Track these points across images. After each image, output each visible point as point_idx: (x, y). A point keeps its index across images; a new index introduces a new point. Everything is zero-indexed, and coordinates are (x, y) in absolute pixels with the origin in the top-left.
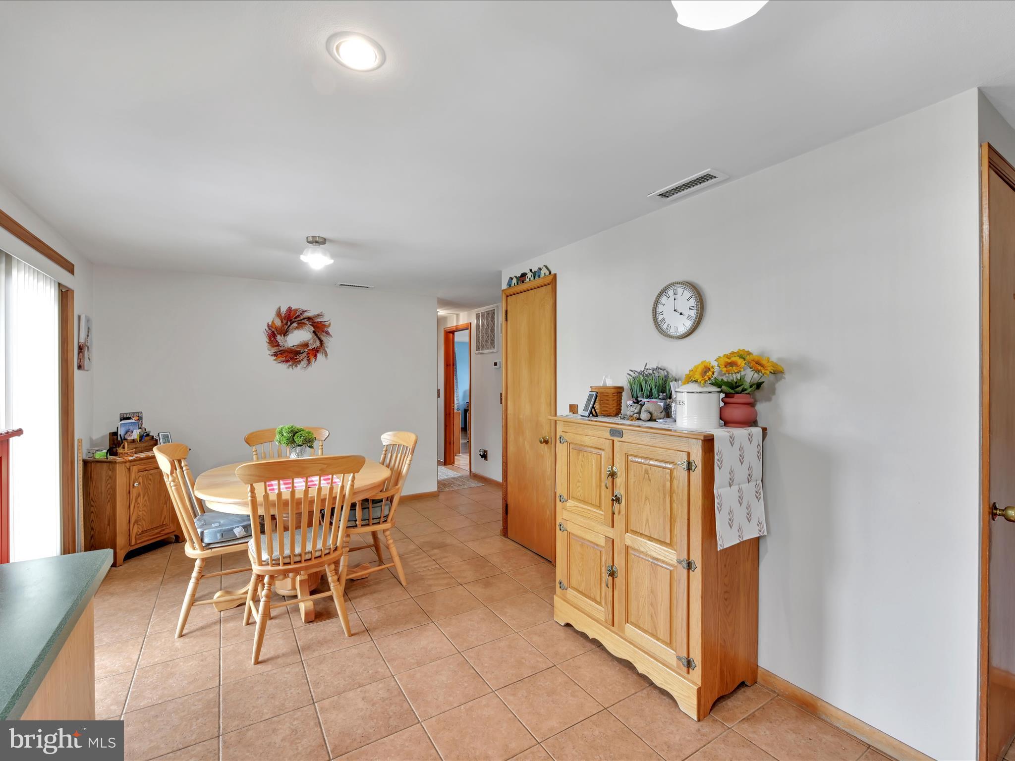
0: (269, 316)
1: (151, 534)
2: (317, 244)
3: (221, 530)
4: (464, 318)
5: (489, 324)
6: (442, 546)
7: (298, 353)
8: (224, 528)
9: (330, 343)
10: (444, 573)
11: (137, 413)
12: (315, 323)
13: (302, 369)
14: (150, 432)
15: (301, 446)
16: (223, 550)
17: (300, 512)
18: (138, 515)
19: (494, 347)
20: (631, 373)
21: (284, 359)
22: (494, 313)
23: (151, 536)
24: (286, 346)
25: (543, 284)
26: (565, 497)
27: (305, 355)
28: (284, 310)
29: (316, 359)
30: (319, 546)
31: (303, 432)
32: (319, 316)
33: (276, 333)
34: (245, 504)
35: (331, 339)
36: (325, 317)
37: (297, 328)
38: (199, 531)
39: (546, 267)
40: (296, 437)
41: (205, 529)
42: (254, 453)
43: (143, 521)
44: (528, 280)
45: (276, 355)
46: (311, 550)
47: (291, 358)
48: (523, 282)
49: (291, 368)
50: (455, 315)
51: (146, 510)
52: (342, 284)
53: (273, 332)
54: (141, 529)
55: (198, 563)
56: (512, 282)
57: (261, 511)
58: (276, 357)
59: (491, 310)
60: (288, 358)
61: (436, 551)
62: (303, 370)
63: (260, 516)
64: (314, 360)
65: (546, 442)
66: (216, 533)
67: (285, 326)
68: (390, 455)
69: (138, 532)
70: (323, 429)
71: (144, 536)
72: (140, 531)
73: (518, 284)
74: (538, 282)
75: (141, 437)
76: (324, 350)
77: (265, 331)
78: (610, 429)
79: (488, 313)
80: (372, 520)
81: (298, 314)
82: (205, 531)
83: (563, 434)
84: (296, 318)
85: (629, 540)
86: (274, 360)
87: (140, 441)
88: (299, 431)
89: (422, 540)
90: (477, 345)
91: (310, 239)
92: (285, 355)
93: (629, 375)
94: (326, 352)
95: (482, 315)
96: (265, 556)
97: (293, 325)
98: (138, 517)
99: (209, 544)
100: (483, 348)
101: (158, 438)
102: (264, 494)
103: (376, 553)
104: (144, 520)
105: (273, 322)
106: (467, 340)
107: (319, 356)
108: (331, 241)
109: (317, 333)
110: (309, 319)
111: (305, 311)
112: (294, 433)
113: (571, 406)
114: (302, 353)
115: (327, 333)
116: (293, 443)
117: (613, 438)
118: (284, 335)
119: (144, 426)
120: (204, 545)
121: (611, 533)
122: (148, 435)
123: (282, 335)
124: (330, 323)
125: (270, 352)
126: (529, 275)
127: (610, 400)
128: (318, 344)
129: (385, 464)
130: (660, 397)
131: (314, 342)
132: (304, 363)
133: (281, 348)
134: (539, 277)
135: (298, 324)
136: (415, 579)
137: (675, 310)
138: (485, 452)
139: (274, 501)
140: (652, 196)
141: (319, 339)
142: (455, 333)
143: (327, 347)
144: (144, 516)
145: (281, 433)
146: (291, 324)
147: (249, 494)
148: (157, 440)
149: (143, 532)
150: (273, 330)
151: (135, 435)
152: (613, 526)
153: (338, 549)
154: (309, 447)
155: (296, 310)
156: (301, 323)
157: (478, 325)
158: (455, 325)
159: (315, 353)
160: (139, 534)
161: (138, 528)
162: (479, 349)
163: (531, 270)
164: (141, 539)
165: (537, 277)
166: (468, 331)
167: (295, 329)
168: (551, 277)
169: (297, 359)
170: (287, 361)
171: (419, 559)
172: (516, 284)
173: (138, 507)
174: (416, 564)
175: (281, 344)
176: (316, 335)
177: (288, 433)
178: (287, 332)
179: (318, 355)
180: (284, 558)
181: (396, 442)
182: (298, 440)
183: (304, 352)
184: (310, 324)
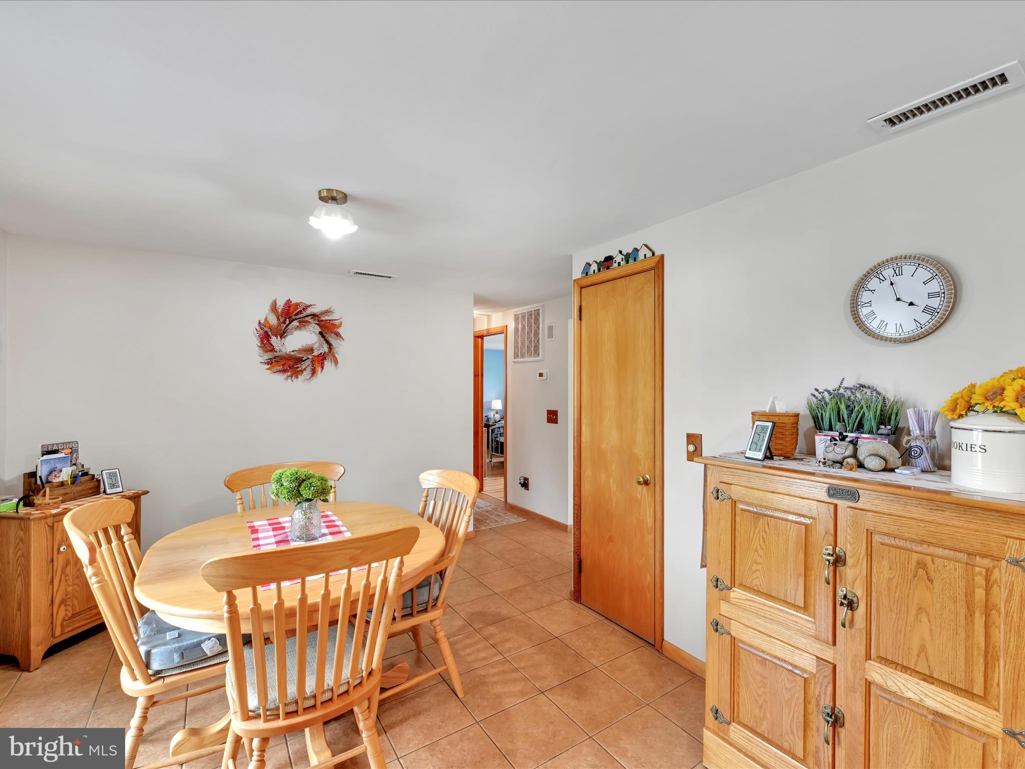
0: (263, 313)
1: (87, 617)
2: (334, 202)
3: (180, 648)
4: (498, 319)
5: (531, 326)
6: (497, 620)
7: (300, 360)
8: (185, 643)
9: (342, 348)
10: (513, 671)
11: (69, 443)
12: (323, 321)
13: (303, 381)
14: (89, 469)
15: (310, 500)
16: (185, 678)
17: (314, 623)
18: (67, 591)
19: (538, 355)
20: (816, 393)
21: (281, 368)
22: (538, 314)
23: (87, 619)
24: (284, 351)
25: (640, 269)
26: (728, 583)
27: (308, 362)
28: (281, 304)
29: (322, 368)
30: (346, 673)
31: (314, 480)
32: (327, 312)
33: (270, 333)
34: (219, 618)
35: (342, 343)
36: (334, 314)
37: (298, 328)
38: (143, 650)
39: (646, 246)
40: (302, 488)
41: (154, 647)
42: (239, 502)
43: (74, 600)
44: (616, 265)
45: (269, 362)
46: (331, 684)
47: (289, 367)
48: (608, 268)
49: (289, 380)
50: (486, 317)
51: (79, 584)
52: (358, 271)
53: (266, 333)
54: (71, 611)
55: (141, 703)
56: (590, 268)
57: (246, 628)
58: (269, 366)
59: (534, 310)
60: (286, 367)
61: (492, 629)
62: (306, 383)
63: (244, 636)
64: (320, 369)
65: (646, 483)
66: (171, 653)
67: (282, 325)
68: (432, 502)
69: (66, 615)
70: (336, 464)
71: (76, 620)
72: (70, 614)
73: (599, 270)
74: (632, 266)
75: (74, 478)
76: (334, 356)
77: (255, 331)
78: (827, 486)
79: (530, 314)
80: (416, 607)
81: (299, 309)
82: (153, 651)
83: (722, 487)
84: (297, 314)
85: (877, 673)
86: (267, 369)
87: (73, 483)
88: (308, 478)
89: (469, 610)
90: (515, 352)
91: (325, 194)
92: (282, 363)
93: (814, 396)
94: (336, 359)
95: (522, 317)
96: (253, 702)
97: (293, 323)
98: (66, 595)
99: (158, 672)
100: (523, 356)
101: (101, 478)
102: (252, 606)
103: (412, 638)
104: (77, 599)
105: (266, 319)
106: (502, 347)
107: (328, 364)
108: (355, 199)
109: (324, 334)
110: (314, 316)
111: (309, 306)
112: (300, 481)
113: (689, 436)
114: (305, 360)
115: (338, 335)
116: (298, 497)
117: (835, 501)
118: (281, 337)
119: (80, 461)
120: (150, 672)
121: (828, 654)
122: (85, 474)
123: (279, 337)
124: (341, 322)
125: (261, 358)
126: (619, 258)
127: (787, 433)
128: (325, 348)
129: (426, 517)
130: (880, 432)
131: (321, 346)
132: (307, 373)
133: (277, 354)
134: (635, 260)
135: (300, 322)
136: (476, 685)
137: (898, 299)
138: (526, 479)
139: (270, 612)
140: (875, 120)
141: (328, 342)
142: (484, 338)
143: (337, 353)
144: (76, 592)
145: (279, 480)
146: (290, 322)
147: (226, 608)
148: (99, 481)
149: (73, 616)
150: (266, 329)
151: (66, 474)
152: (834, 643)
153: (373, 674)
154: (323, 501)
155: (297, 305)
156: (304, 322)
157: (516, 329)
158: (486, 328)
159: (322, 360)
160: (67, 618)
161: (66, 610)
162: (518, 356)
163: (621, 252)
164: (70, 626)
165: (631, 261)
166: (503, 336)
167: (296, 328)
168: (656, 260)
169: (298, 368)
170: (284, 371)
171: (471, 645)
172: (596, 271)
173: (66, 581)
174: (468, 655)
175: (277, 348)
176: (323, 336)
177: (291, 482)
178: (284, 333)
179: (326, 363)
180: (286, 705)
181: (442, 485)
182: (306, 493)
183: (307, 359)
184: (316, 324)
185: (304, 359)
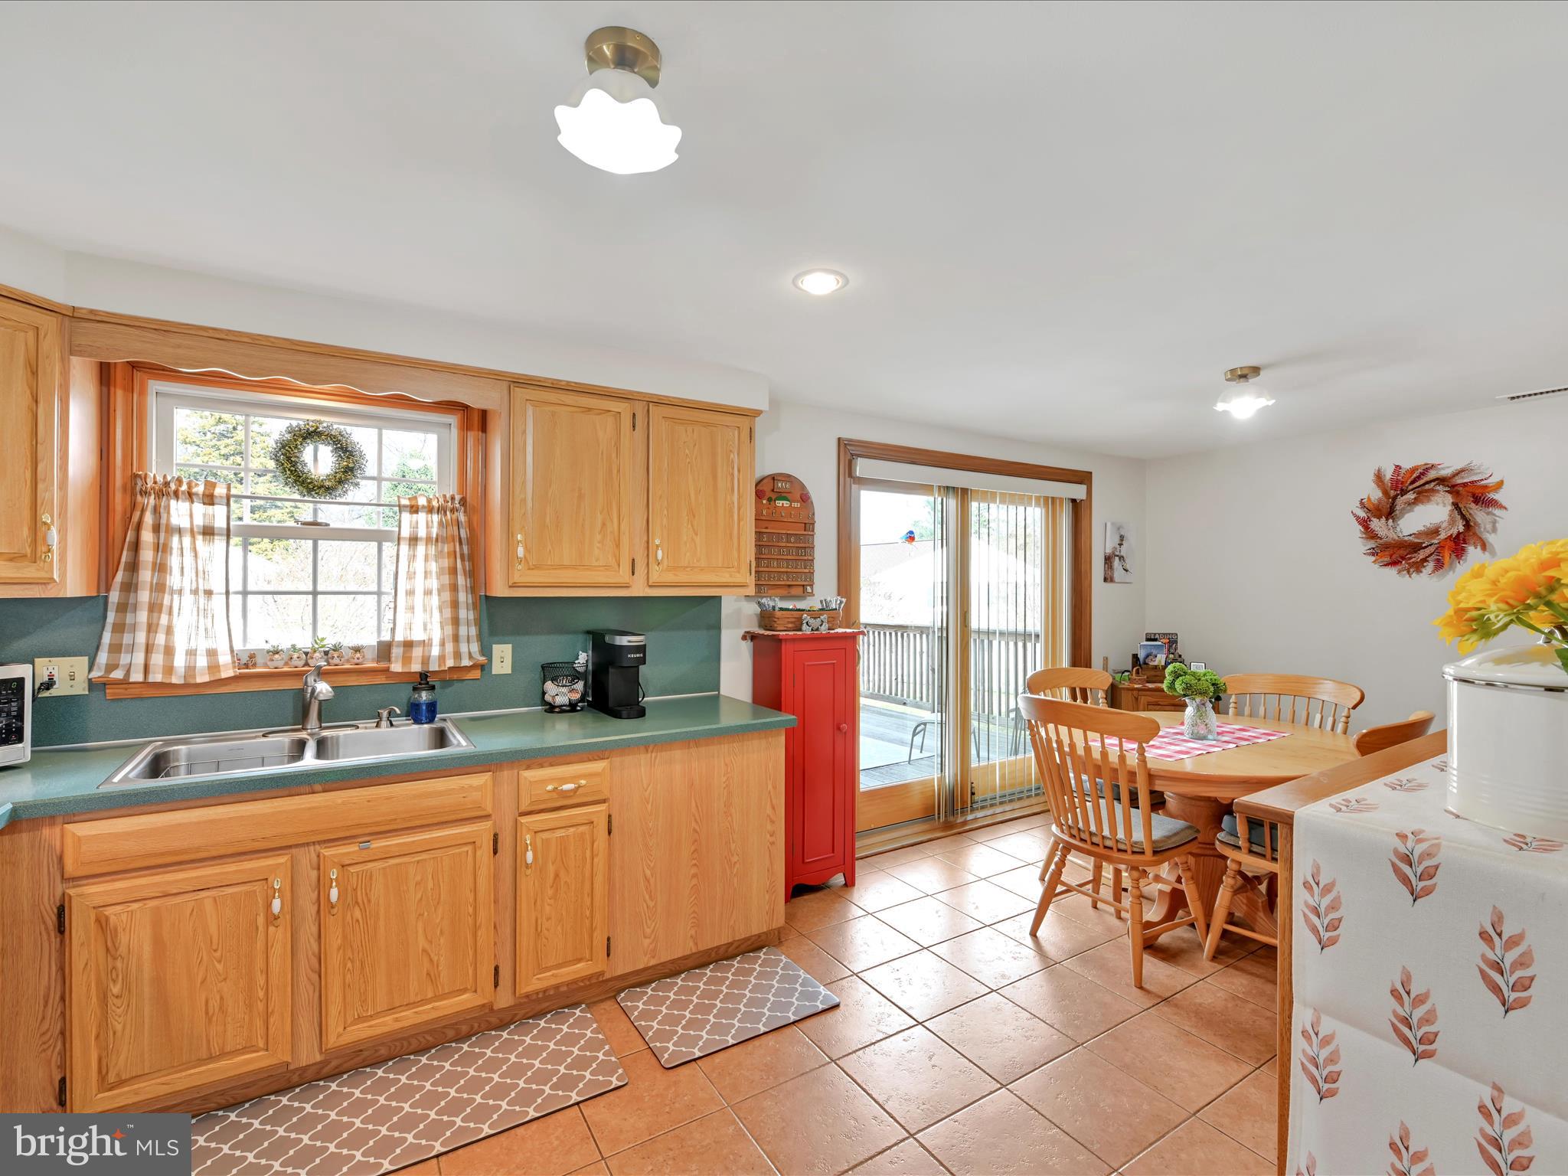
0: (1364, 487)
2: (1244, 379)
7: (1418, 548)
11: (1169, 634)
12: (1456, 485)
21: (1390, 559)
27: (1431, 550)
28: (1388, 471)
29: (1459, 556)
32: (1464, 471)
37: (1415, 501)
45: (1373, 553)
47: (1401, 558)
49: (1406, 576)
58: (1375, 558)
60: (1396, 558)
67: (1388, 501)
76: (1478, 537)
77: (1355, 515)
81: (1416, 475)
84: (1413, 482)
86: (1372, 562)
92: (1391, 553)
94: (1484, 541)
97: (1407, 496)
105: (1369, 495)
107: (1470, 550)
109: (1459, 505)
110: (1441, 480)
111: (1432, 468)
114: (1426, 547)
115: (1488, 503)
118: (1386, 519)
123: (1383, 518)
124: (1501, 482)
125: (1363, 548)
128: (1463, 527)
131: (1453, 523)
132: (1429, 566)
133: (1383, 541)
141: (1464, 516)
143: (1484, 533)
146: (1401, 496)
155: (1413, 468)
156: (1425, 491)
159: (1457, 546)
167: (1413, 503)
169: (1414, 558)
170: (1394, 564)
175: (1380, 534)
176: (1457, 509)
178: (1393, 512)
179: (1464, 549)
183: (1430, 545)
184: (1446, 491)
185: (1424, 545)
